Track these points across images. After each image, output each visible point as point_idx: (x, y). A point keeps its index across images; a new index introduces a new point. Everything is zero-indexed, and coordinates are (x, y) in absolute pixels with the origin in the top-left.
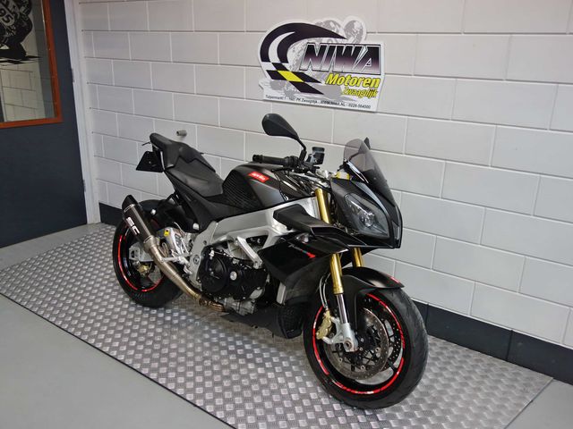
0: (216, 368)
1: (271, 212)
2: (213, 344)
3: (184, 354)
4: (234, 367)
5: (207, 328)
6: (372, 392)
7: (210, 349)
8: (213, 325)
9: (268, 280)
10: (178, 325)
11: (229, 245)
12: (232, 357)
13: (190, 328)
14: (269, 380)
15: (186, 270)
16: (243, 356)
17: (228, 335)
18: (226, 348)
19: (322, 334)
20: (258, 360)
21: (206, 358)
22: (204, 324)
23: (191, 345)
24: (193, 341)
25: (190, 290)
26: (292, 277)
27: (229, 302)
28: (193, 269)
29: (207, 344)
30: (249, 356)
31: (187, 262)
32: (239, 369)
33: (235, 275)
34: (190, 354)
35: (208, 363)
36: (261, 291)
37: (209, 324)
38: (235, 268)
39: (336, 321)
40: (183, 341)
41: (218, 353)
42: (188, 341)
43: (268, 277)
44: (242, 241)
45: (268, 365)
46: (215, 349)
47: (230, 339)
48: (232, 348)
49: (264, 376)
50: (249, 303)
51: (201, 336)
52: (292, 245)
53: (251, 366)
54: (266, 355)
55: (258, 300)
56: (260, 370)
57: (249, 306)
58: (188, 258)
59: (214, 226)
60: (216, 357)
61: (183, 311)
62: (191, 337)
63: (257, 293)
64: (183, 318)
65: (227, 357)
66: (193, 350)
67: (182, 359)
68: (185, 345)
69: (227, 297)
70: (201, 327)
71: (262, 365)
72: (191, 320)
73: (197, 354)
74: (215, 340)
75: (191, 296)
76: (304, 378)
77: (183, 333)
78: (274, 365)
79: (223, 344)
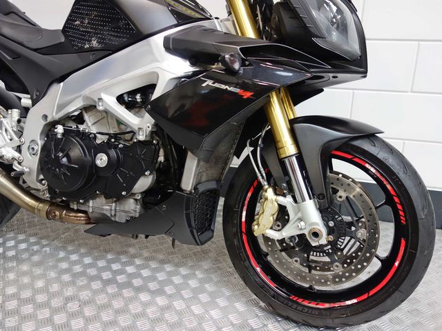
0: (88, 312)
1: (158, 40)
2: (76, 276)
3: (31, 300)
4: (117, 304)
5: (62, 254)
6: (355, 301)
7: (73, 283)
8: (70, 248)
9: (161, 159)
10: (15, 258)
11: (86, 117)
12: (111, 290)
13: (36, 258)
14: (179, 313)
15: (17, 167)
16: (128, 284)
17: (96, 259)
18: (98, 277)
19: (264, 226)
20: (153, 286)
21: (68, 299)
22: (57, 249)
23: (40, 284)
24: (43, 276)
25: (27, 199)
26: (208, 141)
27: (99, 205)
28: (29, 163)
29: (66, 277)
30: (137, 282)
31: (17, 155)
32: (126, 305)
33: (105, 157)
34: (41, 298)
35: (73, 306)
36: (151, 177)
37: (64, 248)
38: (104, 148)
39: (287, 201)
40: (26, 280)
41: (87, 287)
42: (34, 278)
43: (162, 152)
44: (110, 102)
45: (169, 290)
46: (82, 282)
47: (101, 263)
48: (106, 275)
49: (168, 308)
50: (132, 201)
51: (55, 267)
52: (209, 82)
53: (144, 297)
54: (161, 276)
55: (146, 194)
56: (161, 301)
57: (132, 207)
58: (19, 149)
59: (57, 90)
60: (85, 295)
61: (21, 237)
62: (38, 271)
63: (145, 182)
64: (23, 246)
65: (103, 290)
66: (45, 290)
67: (28, 309)
68: (31, 286)
69: (94, 197)
70: (52, 255)
71: (160, 292)
72: (35, 248)
73: (52, 296)
74: (78, 269)
75: (32, 209)
76: (228, 298)
77: (25, 268)
78: (179, 288)
79: (92, 272)
